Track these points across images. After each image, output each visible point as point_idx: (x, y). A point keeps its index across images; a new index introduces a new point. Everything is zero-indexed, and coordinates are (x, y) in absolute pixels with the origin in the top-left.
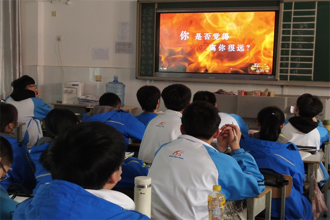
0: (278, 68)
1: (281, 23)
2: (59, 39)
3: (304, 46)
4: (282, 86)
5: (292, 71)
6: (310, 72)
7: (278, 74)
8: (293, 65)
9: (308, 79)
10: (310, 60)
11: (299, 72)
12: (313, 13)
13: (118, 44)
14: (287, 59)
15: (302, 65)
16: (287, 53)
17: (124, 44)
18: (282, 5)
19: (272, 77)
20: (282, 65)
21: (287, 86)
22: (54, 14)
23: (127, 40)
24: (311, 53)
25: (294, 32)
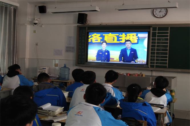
0: (150, 61)
1: (151, 38)
2: (37, 45)
3: (163, 50)
4: (152, 71)
5: (157, 63)
6: (166, 63)
7: (150, 64)
8: (157, 60)
9: (165, 67)
10: (166, 57)
11: (161, 63)
12: (167, 33)
13: (67, 48)
14: (154, 57)
15: (162, 60)
16: (154, 53)
17: (70, 47)
18: (151, 29)
19: (146, 66)
21: (154, 71)
22: (35, 32)
23: (72, 46)
24: (166, 54)
25: (158, 43)
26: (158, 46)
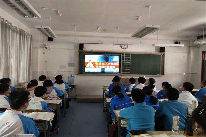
0: (121, 71)
1: (122, 59)
2: (46, 62)
3: (128, 65)
4: (121, 76)
5: (125, 72)
6: (129, 72)
8: (125, 70)
9: (129, 74)
10: (129, 69)
11: (127, 72)
12: (130, 57)
13: (69, 64)
14: (123, 69)
15: (127, 70)
16: (123, 67)
17: (71, 64)
20: (122, 70)
21: (123, 76)
22: (44, 53)
24: (129, 67)
25: (125, 61)
26: (125, 63)
